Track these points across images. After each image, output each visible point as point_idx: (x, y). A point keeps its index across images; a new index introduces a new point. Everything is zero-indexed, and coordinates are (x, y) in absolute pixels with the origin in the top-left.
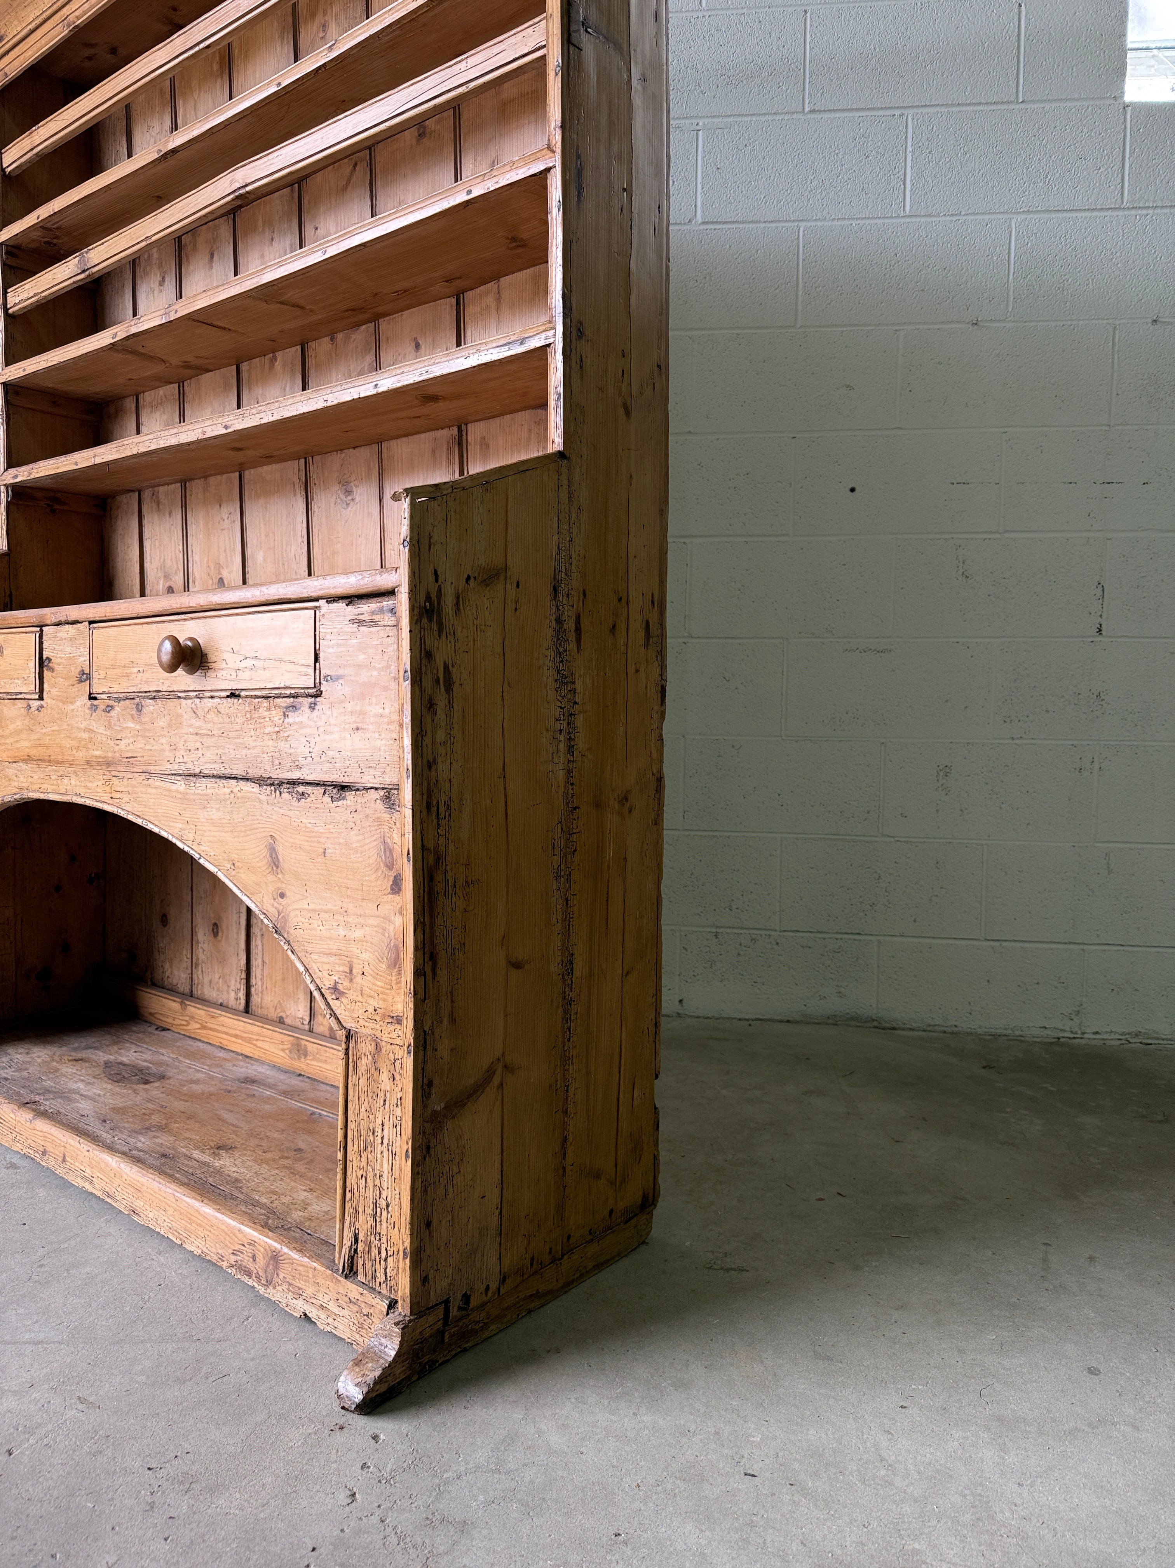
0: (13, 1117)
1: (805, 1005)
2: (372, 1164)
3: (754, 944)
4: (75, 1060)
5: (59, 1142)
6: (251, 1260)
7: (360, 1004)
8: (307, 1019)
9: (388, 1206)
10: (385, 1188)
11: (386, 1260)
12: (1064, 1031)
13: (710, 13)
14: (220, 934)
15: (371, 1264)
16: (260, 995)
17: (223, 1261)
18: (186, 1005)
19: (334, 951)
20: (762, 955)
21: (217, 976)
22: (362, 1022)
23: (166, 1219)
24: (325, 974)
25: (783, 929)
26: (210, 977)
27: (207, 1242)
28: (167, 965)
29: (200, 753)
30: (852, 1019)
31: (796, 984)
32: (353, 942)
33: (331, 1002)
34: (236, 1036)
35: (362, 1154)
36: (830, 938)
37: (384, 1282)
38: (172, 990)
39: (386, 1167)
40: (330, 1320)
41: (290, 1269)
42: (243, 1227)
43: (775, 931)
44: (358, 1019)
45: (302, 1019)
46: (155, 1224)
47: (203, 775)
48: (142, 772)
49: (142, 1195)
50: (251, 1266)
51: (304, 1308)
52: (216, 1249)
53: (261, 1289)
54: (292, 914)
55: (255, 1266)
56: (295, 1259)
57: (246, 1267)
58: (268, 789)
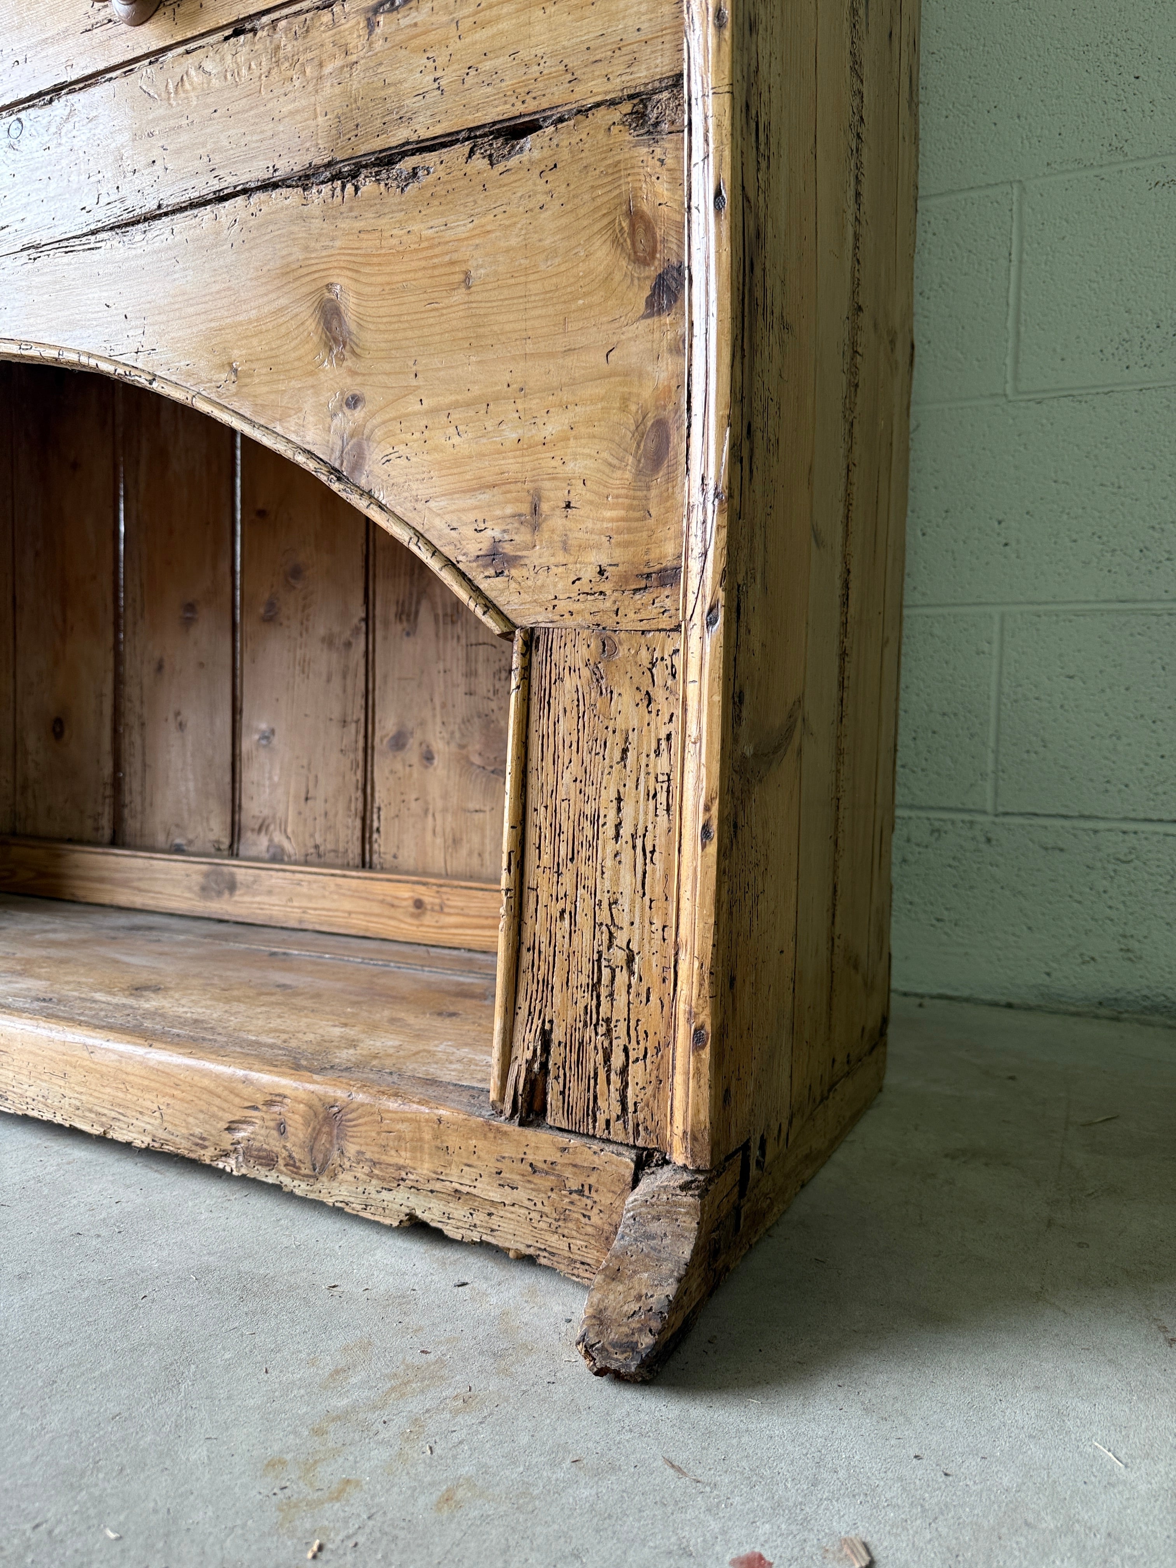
1: (1048, 974)
2: (590, 883)
3: (937, 839)
6: (275, 1133)
7: (561, 569)
8: (228, 842)
9: (630, 960)
10: (625, 925)
11: (624, 1071)
14: (66, 733)
15: (583, 1085)
17: (205, 1147)
19: (491, 479)
20: (955, 864)
22: (563, 606)
23: (67, 1093)
24: (468, 531)
25: (1001, 809)
27: (165, 1118)
29: (158, 170)
30: (1155, 1009)
31: (1030, 928)
32: (540, 447)
33: (483, 585)
35: (562, 869)
36: (1109, 830)
37: (618, 1118)
39: (627, 881)
40: (479, 1218)
41: (374, 1134)
42: (254, 1075)
43: (985, 812)
44: (556, 602)
45: (218, 839)
46: (41, 1106)
47: (165, 210)
48: (22, 250)
49: (10, 1060)
50: (274, 1144)
51: (410, 1204)
52: (188, 1128)
53: (301, 1188)
54: (378, 433)
55: (283, 1143)
56: (389, 1111)
57: (260, 1150)
58: (326, 190)
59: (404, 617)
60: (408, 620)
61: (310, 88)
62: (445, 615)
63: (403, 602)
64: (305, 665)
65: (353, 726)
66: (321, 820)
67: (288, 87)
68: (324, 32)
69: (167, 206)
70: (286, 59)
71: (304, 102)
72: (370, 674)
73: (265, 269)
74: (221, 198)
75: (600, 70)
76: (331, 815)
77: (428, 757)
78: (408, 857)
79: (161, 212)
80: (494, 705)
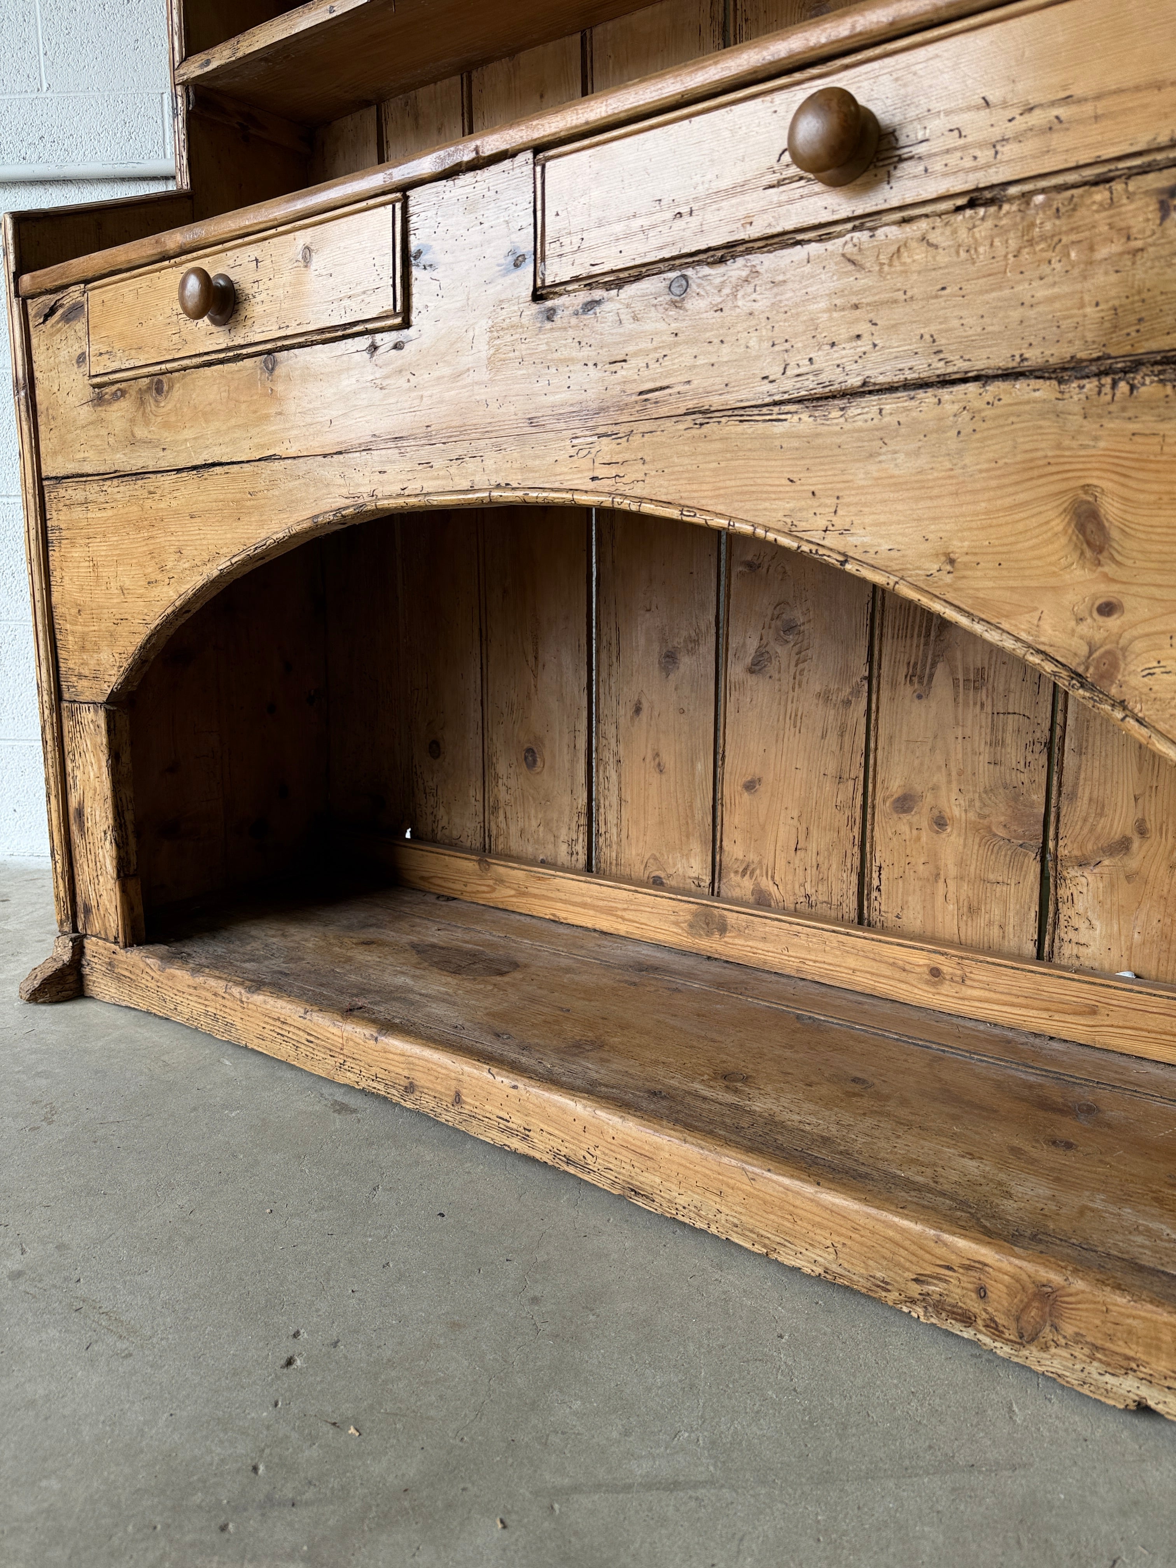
0: (338, 1033)
4: (363, 943)
5: (444, 1071)
6: (973, 1295)
8: (708, 879)
14: (539, 763)
16: (614, 846)
17: (889, 1291)
18: (489, 864)
21: (534, 823)
26: (521, 824)
27: (842, 1255)
28: (441, 812)
29: (864, 345)
34: (584, 905)
38: (454, 845)
41: (1097, 1322)
45: (698, 878)
46: (692, 1215)
47: (871, 388)
48: (685, 414)
49: (656, 1166)
50: (973, 1305)
51: (1139, 1393)
52: (867, 1269)
53: (1003, 1350)
54: (1138, 646)
55: (982, 1306)
56: (1115, 1305)
57: (955, 1306)
58: (1091, 385)
59: (915, 679)
60: (920, 682)
61: (1076, 272)
62: (966, 680)
63: (916, 664)
64: (796, 719)
65: (851, 783)
66: (812, 872)
67: (1045, 269)
68: (1097, 211)
69: (875, 384)
70: (1043, 238)
71: (1066, 289)
72: (872, 733)
73: (1001, 463)
74: (945, 382)
76: (824, 867)
77: (940, 822)
78: (913, 919)
79: (866, 390)
80: (1024, 777)
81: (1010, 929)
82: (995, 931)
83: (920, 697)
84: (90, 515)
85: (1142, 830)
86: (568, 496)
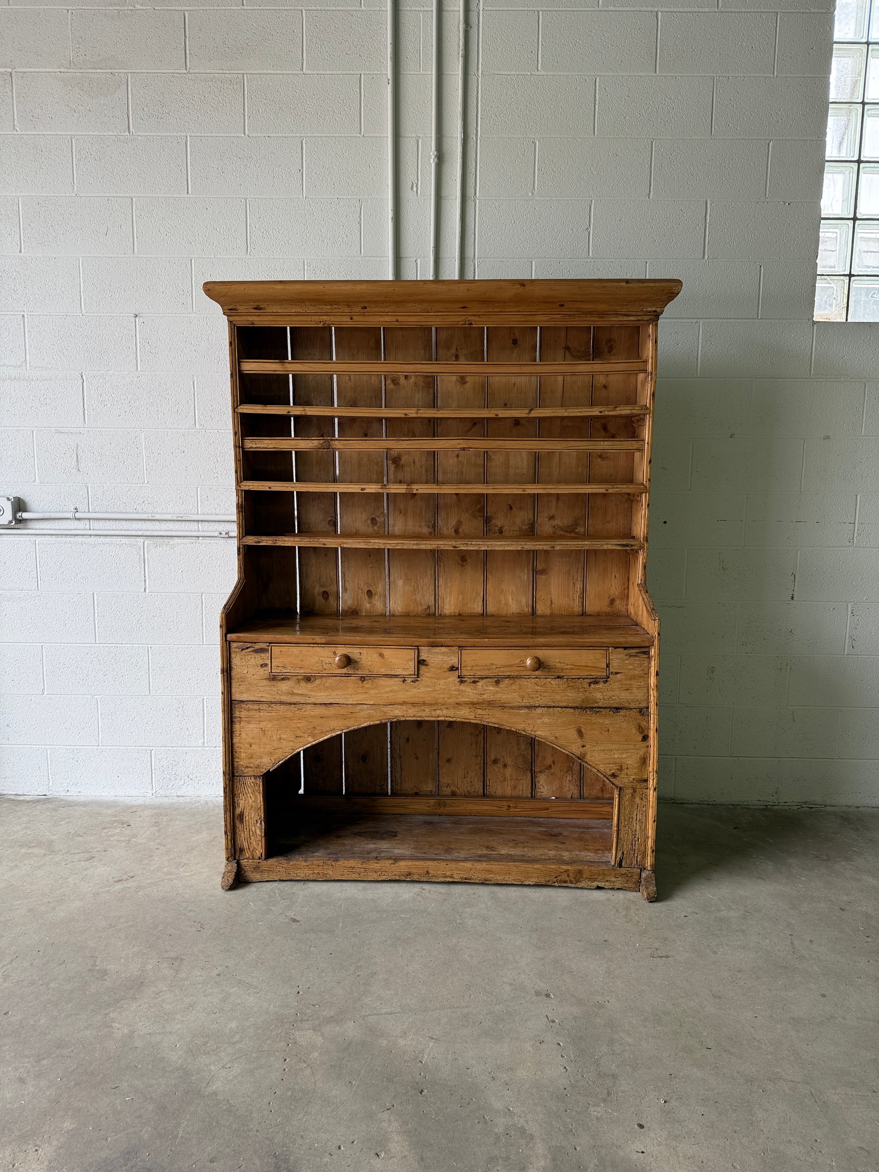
2: (631, 828)
6: (567, 877)
7: (626, 778)
9: (639, 840)
10: (638, 834)
11: (637, 857)
12: (770, 802)
13: (594, 260)
14: (368, 760)
15: (630, 860)
17: (549, 882)
19: (612, 763)
22: (626, 784)
24: (608, 771)
27: (538, 878)
29: (538, 699)
32: (622, 759)
33: (611, 780)
35: (626, 826)
37: (637, 864)
39: (638, 827)
40: (612, 884)
41: (589, 873)
42: (562, 867)
48: (499, 706)
50: (567, 879)
51: (597, 884)
53: (573, 885)
54: (588, 752)
55: (569, 878)
56: (591, 869)
57: (563, 880)
58: (580, 710)
61: (576, 692)
65: (480, 757)
66: (469, 784)
67: (571, 690)
70: (570, 685)
71: (575, 695)
73: (565, 721)
74: (554, 707)
75: (634, 703)
76: (473, 782)
77: (505, 766)
78: (499, 792)
79: (539, 706)
80: (525, 752)
81: (524, 791)
82: (521, 792)
83: (498, 733)
84: (261, 714)
85: (554, 763)
86: (469, 721)
